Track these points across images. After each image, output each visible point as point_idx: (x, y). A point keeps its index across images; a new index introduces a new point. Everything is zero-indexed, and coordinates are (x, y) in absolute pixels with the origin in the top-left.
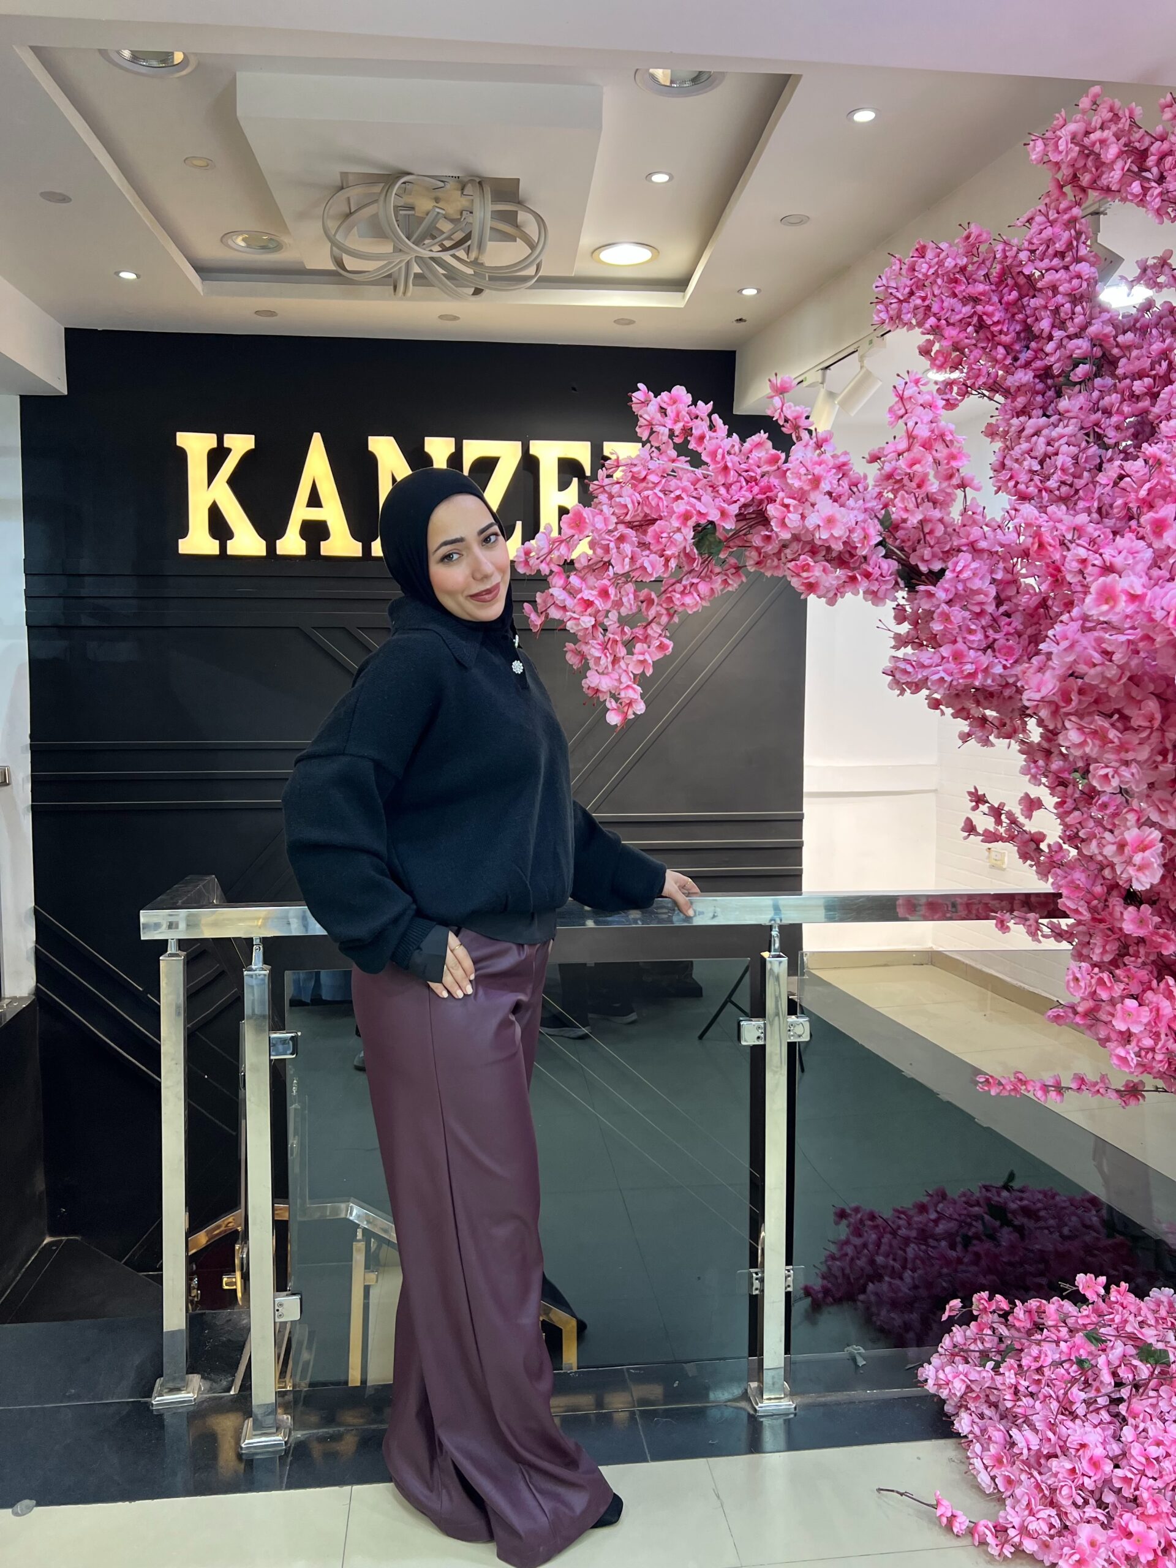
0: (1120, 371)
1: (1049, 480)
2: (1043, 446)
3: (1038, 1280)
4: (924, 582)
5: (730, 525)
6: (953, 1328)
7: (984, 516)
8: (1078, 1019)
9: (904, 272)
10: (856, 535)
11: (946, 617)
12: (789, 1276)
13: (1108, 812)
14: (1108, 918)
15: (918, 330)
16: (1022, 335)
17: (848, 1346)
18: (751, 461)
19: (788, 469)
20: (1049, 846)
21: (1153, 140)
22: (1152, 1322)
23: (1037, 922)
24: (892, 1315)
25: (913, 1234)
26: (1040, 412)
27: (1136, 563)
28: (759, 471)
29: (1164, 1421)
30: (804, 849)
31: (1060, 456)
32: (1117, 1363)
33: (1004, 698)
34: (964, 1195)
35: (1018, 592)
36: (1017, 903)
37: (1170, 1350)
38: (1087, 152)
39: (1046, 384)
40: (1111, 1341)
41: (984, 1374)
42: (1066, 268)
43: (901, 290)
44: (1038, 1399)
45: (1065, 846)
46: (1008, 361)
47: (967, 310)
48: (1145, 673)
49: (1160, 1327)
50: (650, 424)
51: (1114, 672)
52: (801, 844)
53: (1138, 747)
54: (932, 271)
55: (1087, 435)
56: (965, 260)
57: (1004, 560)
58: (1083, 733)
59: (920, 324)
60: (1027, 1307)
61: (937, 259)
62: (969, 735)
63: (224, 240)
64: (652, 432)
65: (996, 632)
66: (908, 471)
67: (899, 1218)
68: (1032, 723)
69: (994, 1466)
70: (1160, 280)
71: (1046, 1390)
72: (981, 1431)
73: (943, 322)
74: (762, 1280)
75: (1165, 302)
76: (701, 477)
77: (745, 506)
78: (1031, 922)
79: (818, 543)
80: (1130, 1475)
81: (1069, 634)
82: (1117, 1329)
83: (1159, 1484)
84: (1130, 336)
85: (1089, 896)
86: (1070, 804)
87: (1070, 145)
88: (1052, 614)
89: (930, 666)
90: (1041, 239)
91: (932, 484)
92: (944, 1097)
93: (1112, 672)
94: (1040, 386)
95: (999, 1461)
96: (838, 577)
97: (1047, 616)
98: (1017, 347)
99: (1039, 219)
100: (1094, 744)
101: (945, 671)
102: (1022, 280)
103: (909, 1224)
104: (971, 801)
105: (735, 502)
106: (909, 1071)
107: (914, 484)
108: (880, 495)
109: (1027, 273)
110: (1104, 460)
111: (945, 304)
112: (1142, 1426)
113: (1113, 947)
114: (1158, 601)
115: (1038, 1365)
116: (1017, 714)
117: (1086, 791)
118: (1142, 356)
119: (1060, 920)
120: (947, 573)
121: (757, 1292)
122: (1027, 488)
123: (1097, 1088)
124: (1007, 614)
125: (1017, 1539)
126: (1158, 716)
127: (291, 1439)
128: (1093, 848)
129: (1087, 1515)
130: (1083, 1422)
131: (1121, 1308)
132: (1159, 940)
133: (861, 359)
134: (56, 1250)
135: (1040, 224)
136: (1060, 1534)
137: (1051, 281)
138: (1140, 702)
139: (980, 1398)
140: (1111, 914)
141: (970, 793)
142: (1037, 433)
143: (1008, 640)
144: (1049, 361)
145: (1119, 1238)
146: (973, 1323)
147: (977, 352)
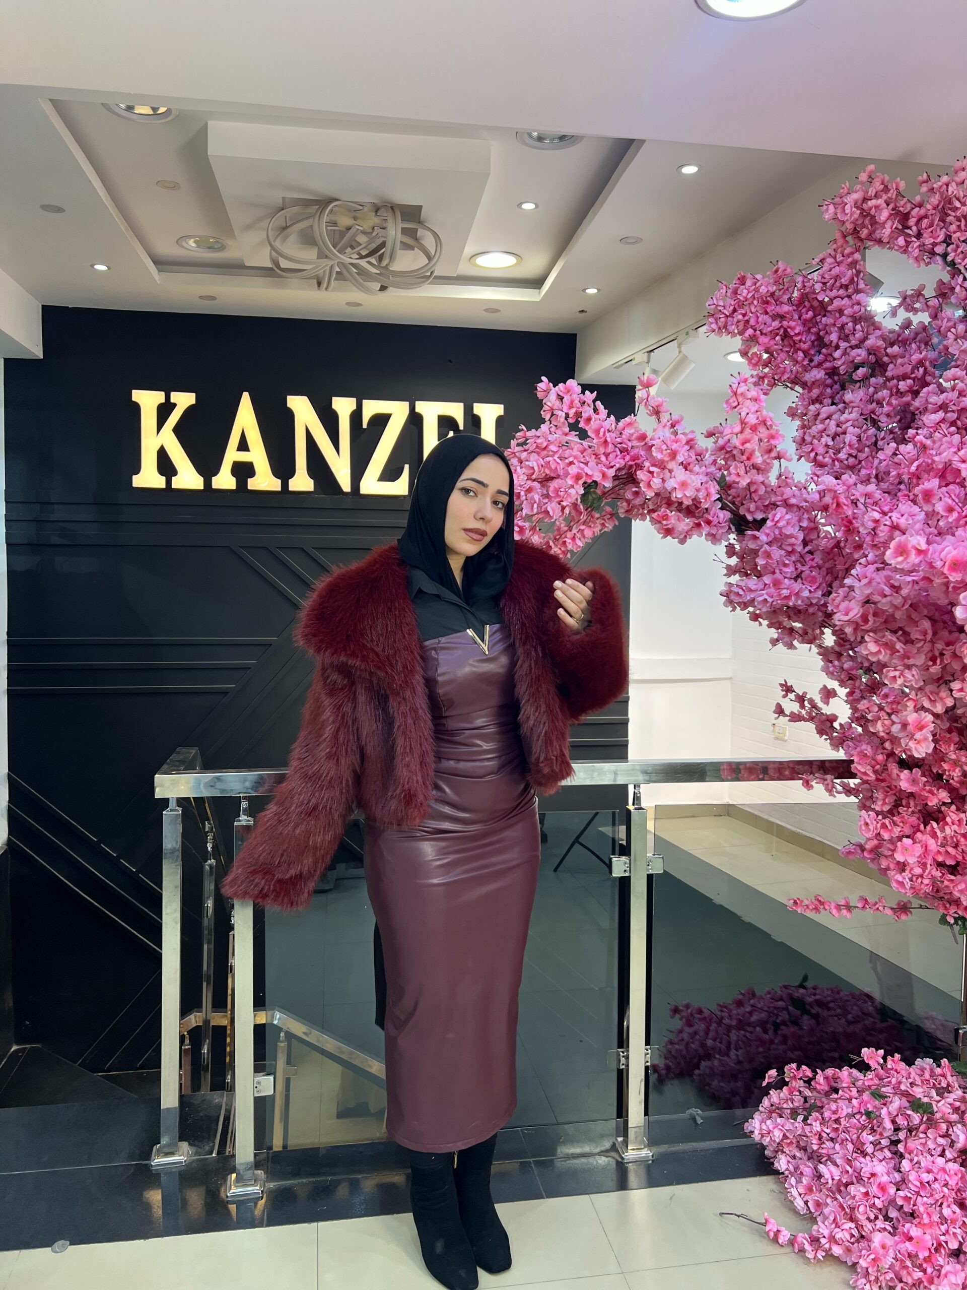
0: (889, 374)
1: (840, 452)
2: (834, 427)
3: (832, 1054)
4: (750, 528)
5: (608, 484)
6: (771, 1092)
7: (794, 480)
8: (866, 854)
9: (728, 294)
10: (701, 493)
11: (768, 555)
12: (648, 1054)
13: (889, 700)
14: (887, 778)
15: (739, 338)
16: (816, 343)
17: (688, 1109)
18: (624, 436)
19: (653, 445)
20: (841, 725)
21: (913, 206)
22: (920, 1084)
23: (832, 782)
24: (722, 1084)
25: (734, 1023)
26: (830, 401)
27: (915, 523)
28: (630, 444)
29: (932, 1155)
30: (630, 724)
31: (848, 435)
32: (895, 1114)
33: (809, 614)
34: (769, 993)
35: (818, 537)
36: (815, 767)
37: (934, 1103)
38: (865, 214)
39: (833, 379)
40: (889, 1097)
41: (797, 1125)
42: (849, 297)
43: (728, 308)
44: (837, 1142)
45: (853, 725)
46: (806, 362)
47: (776, 324)
48: (920, 601)
49: (925, 1087)
50: (552, 410)
51: (899, 601)
52: (628, 720)
53: (916, 655)
54: (750, 295)
55: (866, 419)
56: (775, 288)
57: (808, 511)
58: (879, 645)
59: (741, 333)
60: (825, 1074)
61: (754, 287)
62: (777, 640)
63: (179, 242)
64: (552, 415)
65: (803, 565)
66: (741, 448)
67: (722, 1011)
68: (828, 631)
69: (805, 1194)
70: (917, 305)
71: (843, 1135)
72: (794, 1168)
73: (758, 332)
74: (627, 1058)
75: (920, 322)
76: (587, 447)
77: (619, 469)
78: (829, 781)
79: (673, 499)
80: (909, 1195)
81: (868, 575)
82: (894, 1088)
83: (930, 1201)
84: (896, 348)
85: (873, 762)
86: (857, 694)
87: (854, 209)
88: (844, 553)
89: (756, 590)
90: (830, 275)
91: (758, 457)
92: (747, 919)
93: (898, 601)
94: (829, 381)
95: (809, 1190)
96: (688, 524)
97: (840, 554)
98: (812, 352)
99: (830, 260)
100: (886, 653)
101: (767, 594)
102: (815, 304)
103: (730, 1016)
104: (783, 691)
105: (612, 467)
106: (718, 900)
107: (744, 457)
108: (714, 462)
109: (820, 299)
110: (879, 439)
111: (760, 319)
112: (916, 1159)
113: (890, 800)
114: (937, 554)
115: (834, 1117)
116: (817, 625)
117: (869, 684)
118: (905, 363)
119: (850, 780)
120: (768, 522)
121: (624, 1067)
122: (824, 458)
123: (877, 906)
124: (811, 552)
125: (827, 1246)
126: (930, 632)
127: (266, 1188)
128: (879, 727)
129: (878, 1227)
130: (872, 1158)
131: (895, 1073)
132: (926, 795)
133: (679, 346)
134: (22, 1056)
135: (830, 264)
136: (858, 1241)
137: (838, 306)
138: (917, 622)
139: (793, 1143)
140: (889, 775)
141: (781, 685)
142: (829, 417)
143: (811, 571)
144: (837, 364)
145: (891, 1022)
146: (785, 1088)
147: (783, 355)
